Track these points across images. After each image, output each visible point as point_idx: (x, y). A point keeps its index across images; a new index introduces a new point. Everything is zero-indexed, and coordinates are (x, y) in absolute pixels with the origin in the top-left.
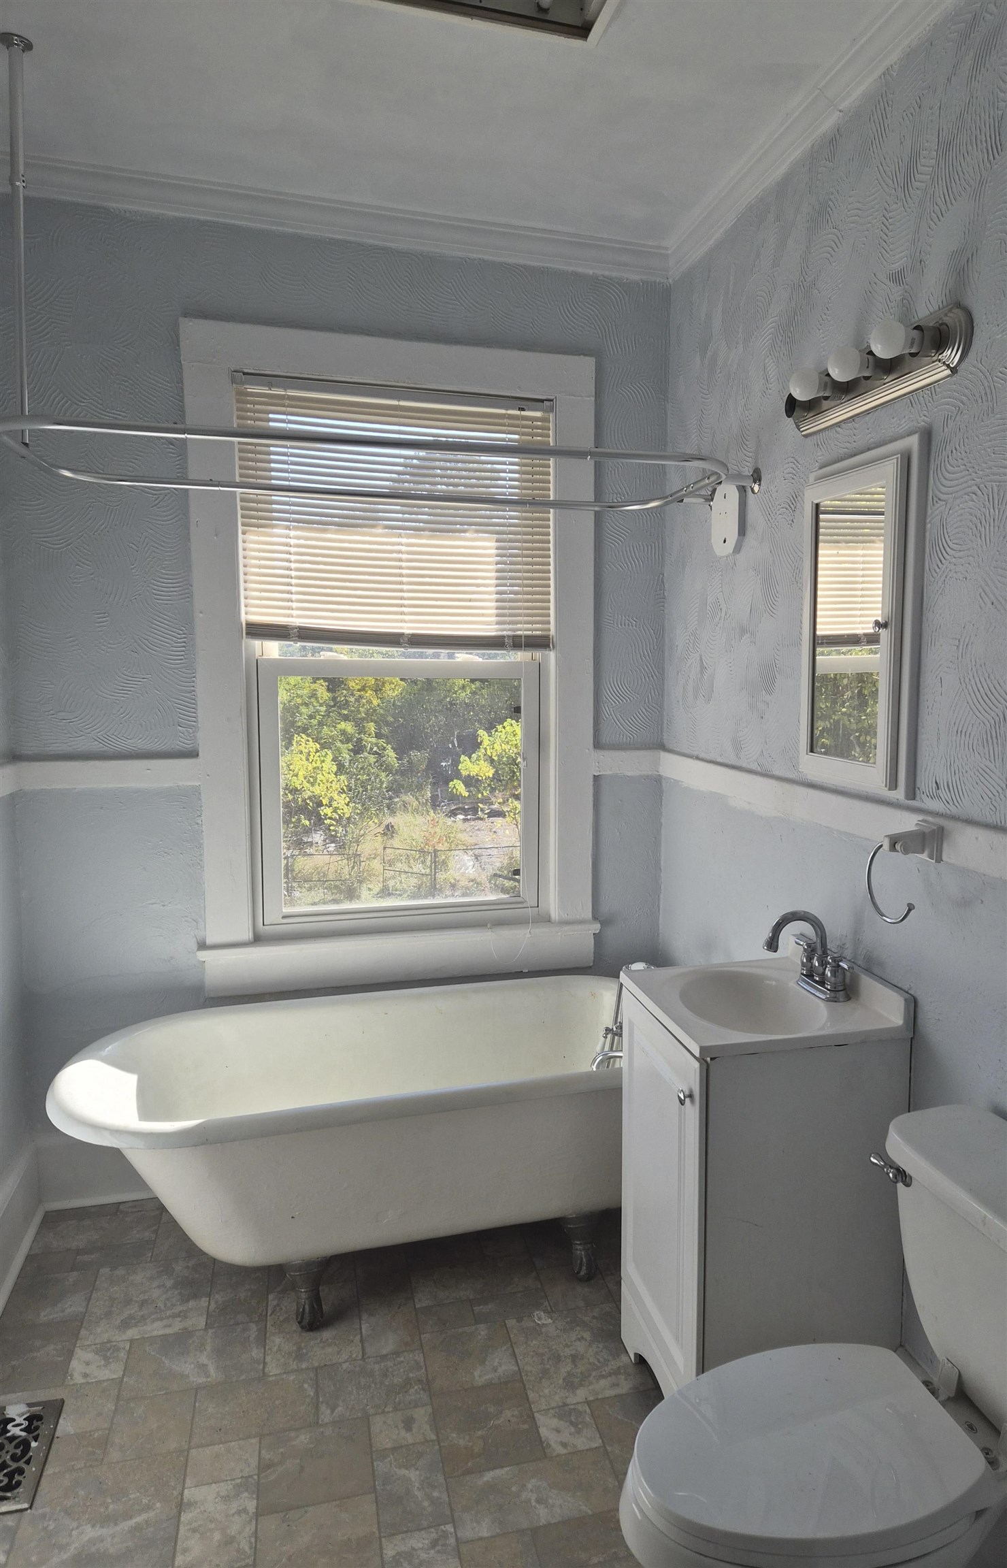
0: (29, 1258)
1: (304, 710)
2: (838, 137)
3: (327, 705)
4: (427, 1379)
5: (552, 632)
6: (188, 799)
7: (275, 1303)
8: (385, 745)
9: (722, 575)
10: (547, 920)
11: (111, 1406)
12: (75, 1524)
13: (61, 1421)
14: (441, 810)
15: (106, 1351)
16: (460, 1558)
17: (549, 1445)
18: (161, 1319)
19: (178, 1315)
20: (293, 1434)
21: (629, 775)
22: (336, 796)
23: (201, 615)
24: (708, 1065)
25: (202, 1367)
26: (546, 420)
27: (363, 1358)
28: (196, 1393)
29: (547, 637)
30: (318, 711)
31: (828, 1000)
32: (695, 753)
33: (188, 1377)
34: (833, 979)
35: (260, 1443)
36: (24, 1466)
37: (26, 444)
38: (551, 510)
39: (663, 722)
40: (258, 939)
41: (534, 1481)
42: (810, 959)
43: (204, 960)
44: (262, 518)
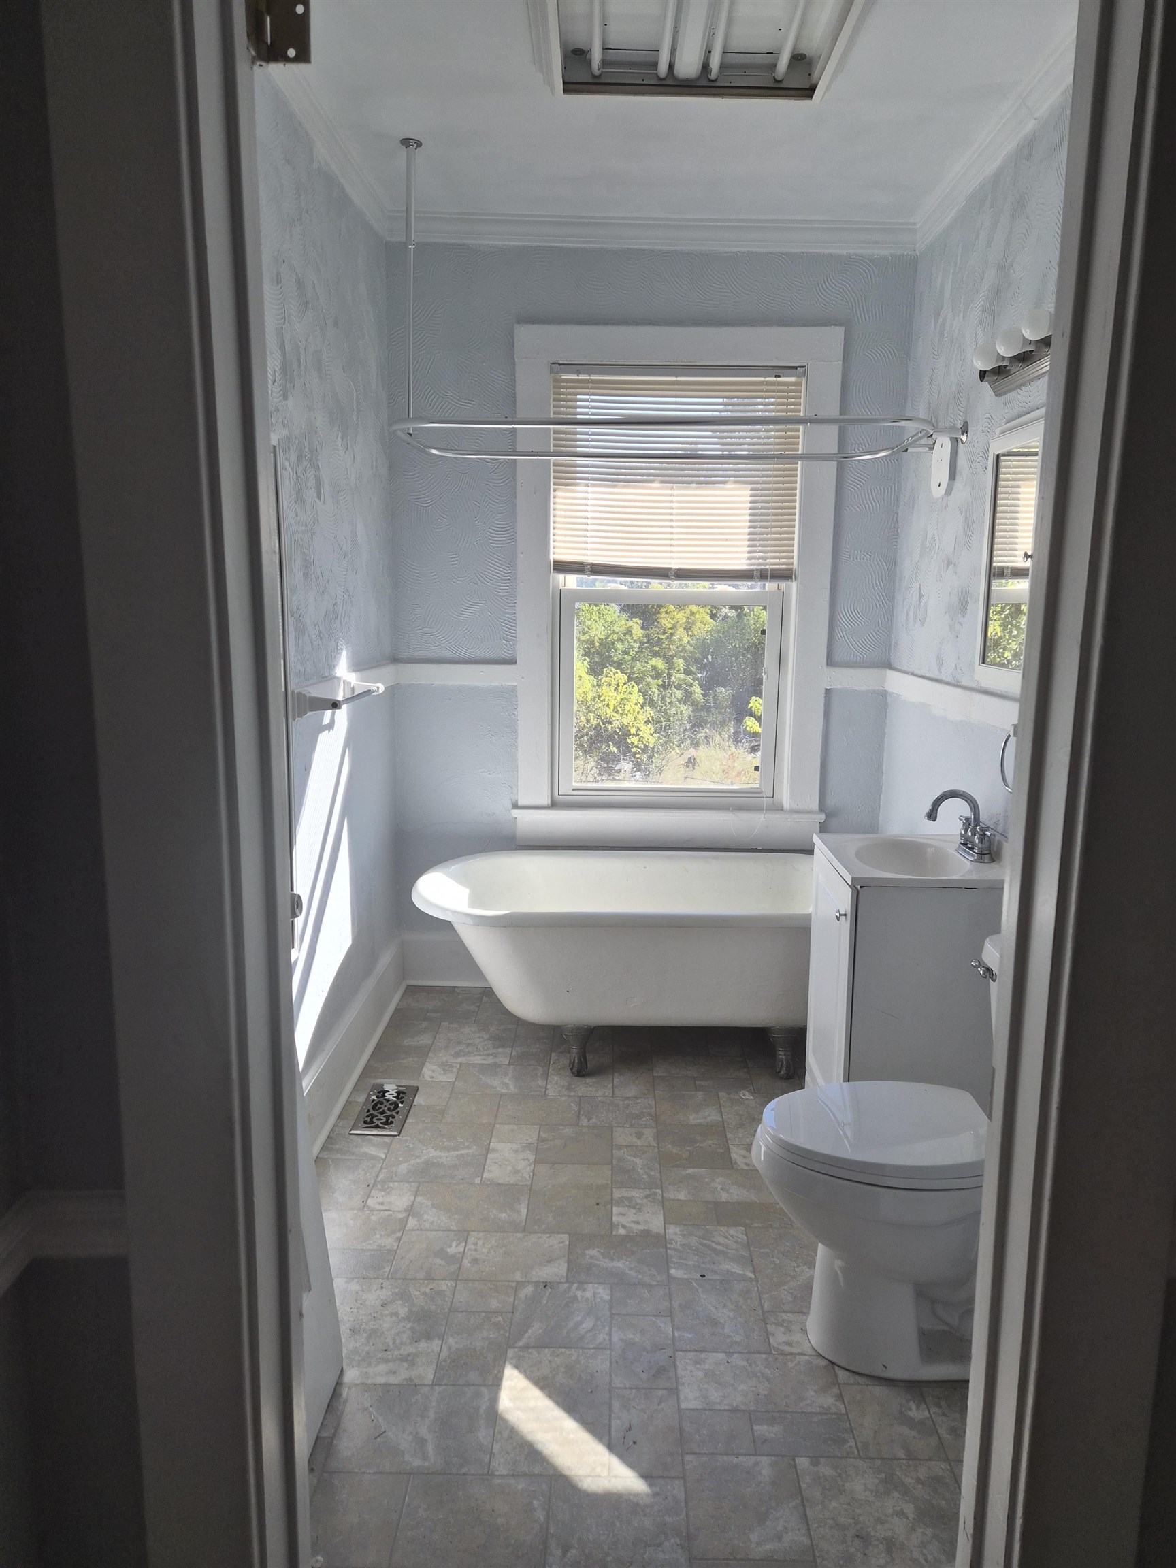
0: (397, 1010)
1: (619, 646)
2: (1034, 140)
3: (641, 642)
4: (656, 1114)
5: (795, 566)
6: (508, 695)
7: (556, 1058)
8: (692, 681)
9: (938, 514)
10: (780, 808)
11: (446, 1095)
12: (425, 1148)
13: (416, 1098)
14: (742, 746)
15: (445, 1067)
16: (663, 1206)
17: (736, 1163)
18: (480, 1055)
19: (491, 1055)
20: (561, 1127)
21: (857, 689)
22: (642, 726)
23: (522, 555)
24: (858, 891)
25: (506, 1084)
26: (798, 384)
27: (613, 1097)
28: (501, 1097)
29: (791, 570)
30: (632, 647)
31: (975, 861)
32: (911, 670)
33: (496, 1087)
34: (980, 845)
35: (540, 1128)
36: (395, 1115)
37: (410, 434)
38: (799, 462)
39: (890, 645)
40: (554, 805)
41: (721, 1179)
42: (966, 831)
43: (516, 816)
44: (568, 478)
